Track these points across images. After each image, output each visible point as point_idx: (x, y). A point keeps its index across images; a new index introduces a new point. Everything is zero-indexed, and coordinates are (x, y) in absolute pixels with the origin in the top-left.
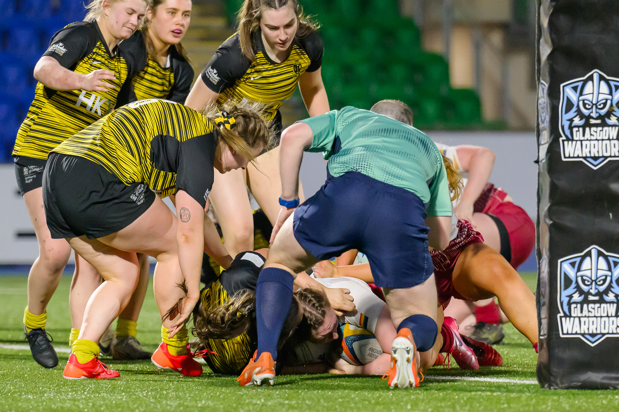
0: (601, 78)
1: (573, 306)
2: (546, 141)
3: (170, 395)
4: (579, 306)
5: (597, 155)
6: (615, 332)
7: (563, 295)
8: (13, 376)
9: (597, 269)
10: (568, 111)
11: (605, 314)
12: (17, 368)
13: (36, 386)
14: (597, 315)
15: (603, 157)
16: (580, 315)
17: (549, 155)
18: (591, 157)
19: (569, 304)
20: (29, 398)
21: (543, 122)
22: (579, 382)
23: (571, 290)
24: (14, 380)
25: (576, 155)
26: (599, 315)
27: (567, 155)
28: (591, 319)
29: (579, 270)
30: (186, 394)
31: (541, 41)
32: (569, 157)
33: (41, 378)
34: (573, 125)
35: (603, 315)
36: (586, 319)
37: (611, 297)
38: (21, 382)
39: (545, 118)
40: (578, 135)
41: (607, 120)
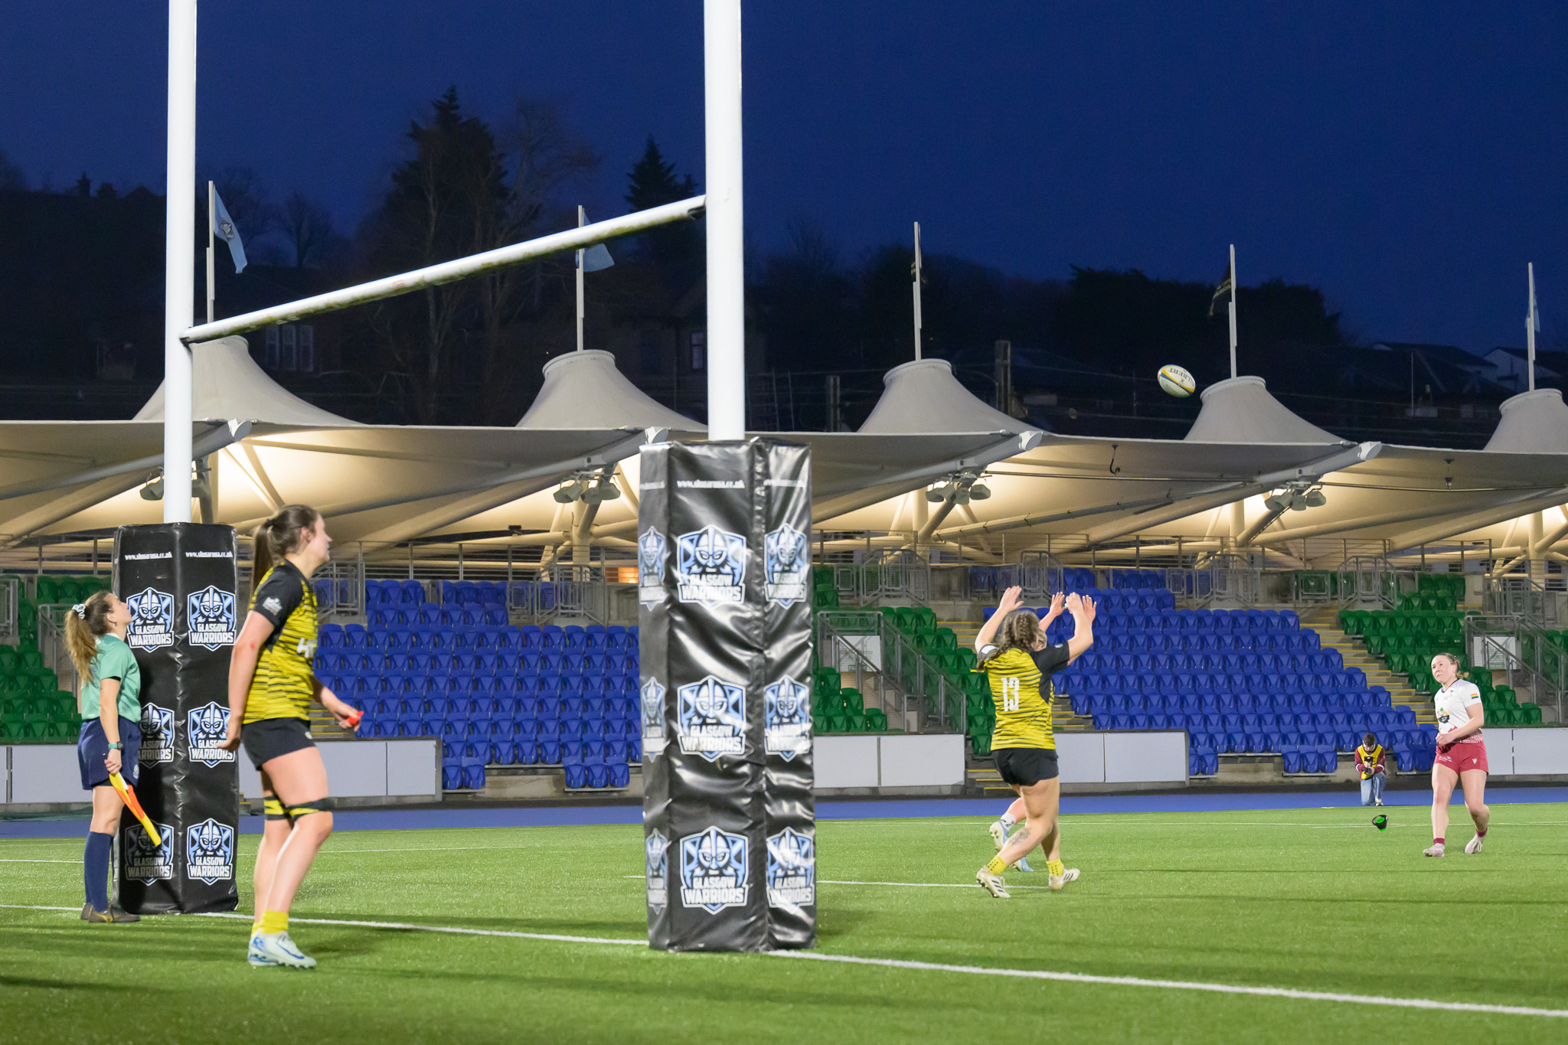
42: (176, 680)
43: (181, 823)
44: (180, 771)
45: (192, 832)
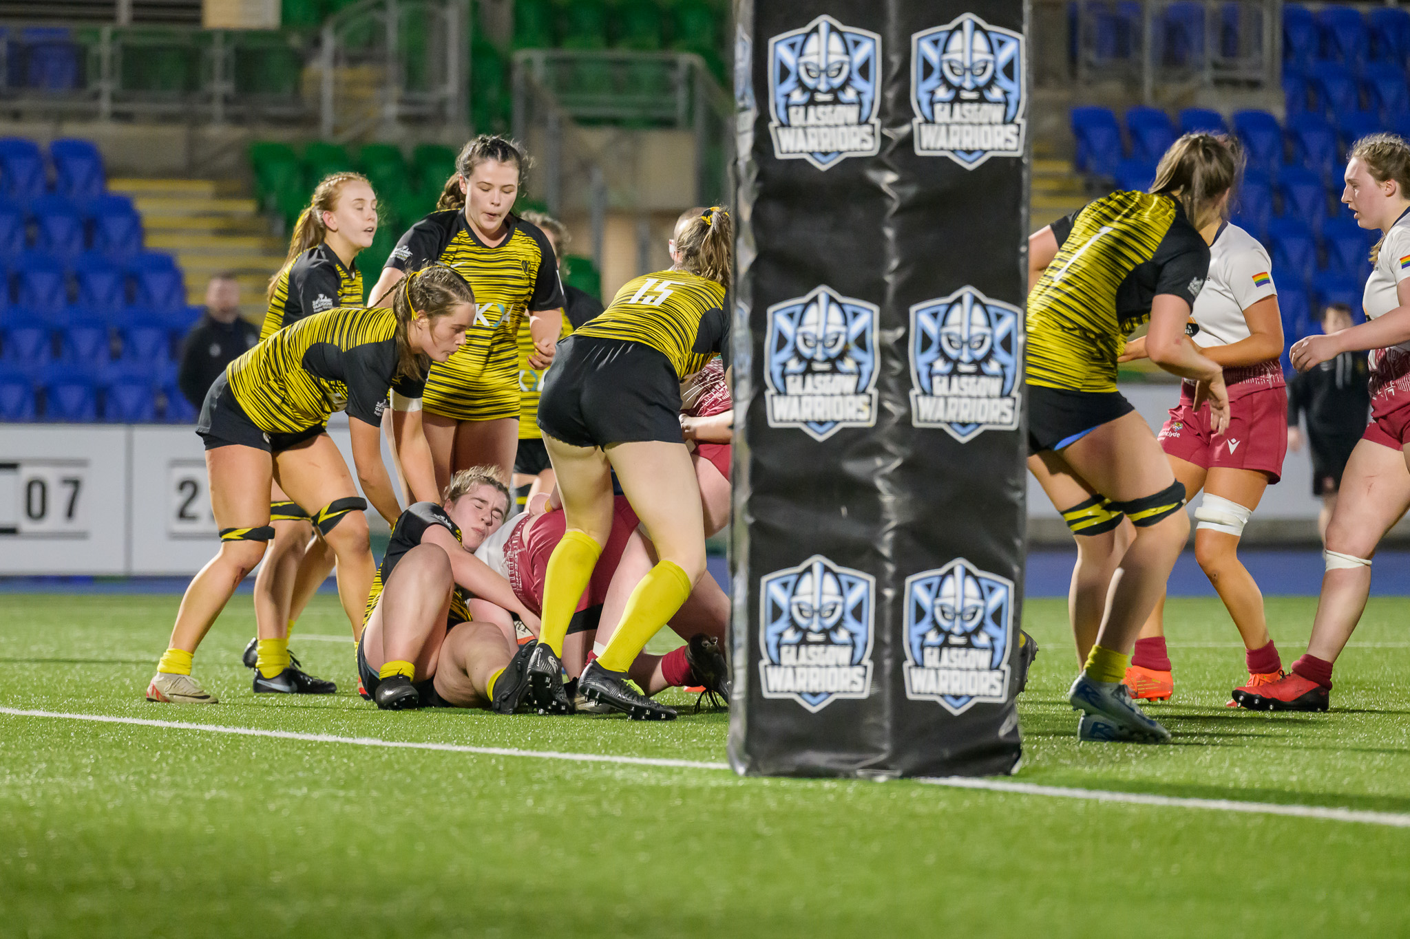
0: (831, 300)
1: (784, 649)
2: (745, 396)
4: (793, 649)
5: (823, 418)
6: (848, 690)
7: (768, 633)
9: (822, 593)
10: (779, 349)
11: (834, 663)
14: (820, 664)
15: (833, 421)
16: (795, 663)
17: (750, 417)
18: (814, 421)
19: (779, 646)
21: (741, 366)
22: (792, 766)
23: (782, 624)
25: (791, 418)
26: (824, 663)
27: (777, 418)
28: (812, 670)
29: (794, 594)
32: (781, 421)
34: (787, 371)
35: (830, 663)
36: (804, 670)
37: (842, 636)
39: (745, 361)
40: (794, 385)
41: (839, 365)
42: (883, 237)
43: (891, 568)
44: (890, 447)
45: (917, 588)
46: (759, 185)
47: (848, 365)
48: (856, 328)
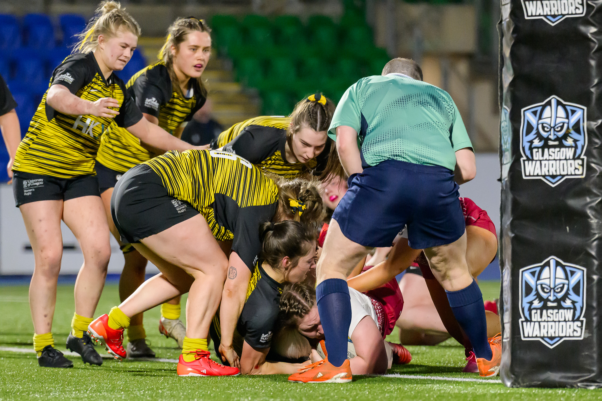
0: (559, 103)
1: (533, 312)
2: (508, 161)
3: (165, 394)
4: (539, 311)
5: (555, 174)
6: (572, 335)
7: (524, 302)
8: (21, 377)
9: (556, 278)
10: (528, 133)
11: (563, 319)
12: (25, 370)
13: (42, 386)
14: (555, 320)
15: (560, 175)
16: (540, 320)
17: (511, 173)
18: (549, 176)
19: (530, 310)
20: (37, 397)
21: (506, 144)
22: (539, 381)
23: (531, 297)
24: (22, 381)
25: (536, 174)
26: (557, 320)
27: (527, 174)
28: (550, 324)
29: (538, 279)
30: (179, 393)
31: (503, 69)
32: (530, 176)
33: (47, 379)
34: (533, 146)
35: (561, 320)
36: (545, 324)
37: (568, 303)
38: (29, 382)
39: (507, 140)
40: (537, 155)
41: (564, 142)
46: (515, 35)
47: (569, 142)
48: (573, 120)
